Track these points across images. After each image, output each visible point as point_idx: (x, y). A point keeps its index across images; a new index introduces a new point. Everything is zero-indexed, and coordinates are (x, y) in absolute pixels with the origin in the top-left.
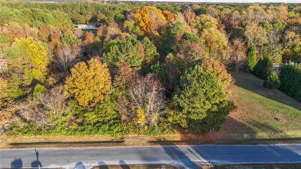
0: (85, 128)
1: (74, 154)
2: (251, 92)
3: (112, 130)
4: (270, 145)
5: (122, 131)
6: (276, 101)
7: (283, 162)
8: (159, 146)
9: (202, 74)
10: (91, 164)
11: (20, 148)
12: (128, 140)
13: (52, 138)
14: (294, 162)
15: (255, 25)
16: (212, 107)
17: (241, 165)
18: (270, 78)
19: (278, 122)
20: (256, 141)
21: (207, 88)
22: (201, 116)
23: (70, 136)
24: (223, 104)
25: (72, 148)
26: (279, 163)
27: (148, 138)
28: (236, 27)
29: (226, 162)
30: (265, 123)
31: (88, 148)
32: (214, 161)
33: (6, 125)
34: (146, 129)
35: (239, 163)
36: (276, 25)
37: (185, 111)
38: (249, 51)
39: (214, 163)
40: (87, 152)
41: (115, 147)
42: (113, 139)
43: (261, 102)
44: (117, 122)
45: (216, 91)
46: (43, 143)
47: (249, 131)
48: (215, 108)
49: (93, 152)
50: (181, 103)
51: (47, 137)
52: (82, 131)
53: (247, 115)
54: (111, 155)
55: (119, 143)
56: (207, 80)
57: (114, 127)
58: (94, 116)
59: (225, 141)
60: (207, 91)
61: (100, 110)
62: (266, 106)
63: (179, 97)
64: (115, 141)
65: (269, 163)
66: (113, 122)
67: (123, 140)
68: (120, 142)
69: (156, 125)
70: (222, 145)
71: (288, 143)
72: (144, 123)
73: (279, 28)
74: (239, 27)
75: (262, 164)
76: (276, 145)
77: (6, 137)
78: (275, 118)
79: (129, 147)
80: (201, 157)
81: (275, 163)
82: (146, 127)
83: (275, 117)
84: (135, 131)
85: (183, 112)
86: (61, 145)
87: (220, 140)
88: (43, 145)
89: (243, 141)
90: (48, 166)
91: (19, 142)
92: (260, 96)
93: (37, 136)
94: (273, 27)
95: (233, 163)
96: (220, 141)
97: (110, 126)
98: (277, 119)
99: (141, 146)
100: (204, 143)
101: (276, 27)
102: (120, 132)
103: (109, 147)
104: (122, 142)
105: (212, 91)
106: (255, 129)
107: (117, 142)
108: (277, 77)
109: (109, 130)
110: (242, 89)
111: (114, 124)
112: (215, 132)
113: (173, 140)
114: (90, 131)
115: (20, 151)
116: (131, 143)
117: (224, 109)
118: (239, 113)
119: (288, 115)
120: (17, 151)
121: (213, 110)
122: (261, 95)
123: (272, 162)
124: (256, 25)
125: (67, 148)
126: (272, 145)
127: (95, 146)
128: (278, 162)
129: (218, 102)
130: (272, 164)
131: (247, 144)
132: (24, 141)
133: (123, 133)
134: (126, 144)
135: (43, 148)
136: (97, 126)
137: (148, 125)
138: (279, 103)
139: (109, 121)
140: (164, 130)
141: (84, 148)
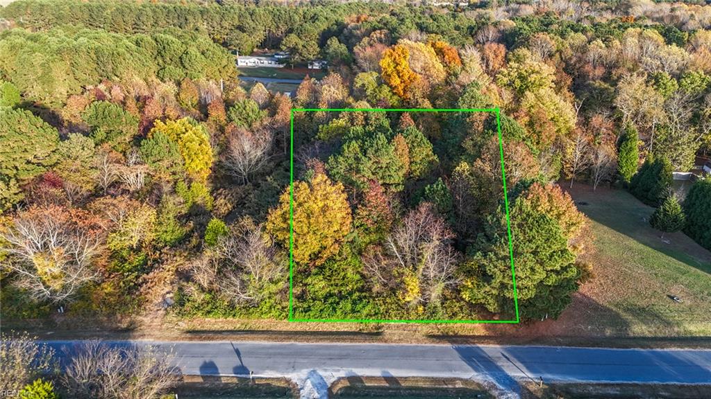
0: (309, 307)
1: (300, 353)
2: (623, 235)
3: (358, 311)
4: (654, 350)
5: (376, 314)
6: (674, 258)
7: (676, 383)
8: (448, 345)
9: (529, 215)
10: (334, 374)
11: (205, 339)
12: (389, 331)
13: (255, 322)
14: (696, 384)
15: (638, 81)
16: (546, 277)
17: (599, 385)
18: (665, 210)
19: (673, 304)
20: (628, 341)
21: (539, 241)
22: (526, 294)
23: (286, 320)
24: (567, 272)
25: (292, 342)
26: (667, 385)
27: (425, 329)
28: (597, 84)
29: (570, 379)
30: (648, 307)
31: (320, 343)
32: (549, 376)
33: (168, 296)
34: (420, 313)
35: (595, 382)
36: (686, 82)
37: (496, 282)
38: (622, 141)
39: (548, 380)
40: (321, 352)
41: (367, 344)
42: (361, 328)
43: (642, 259)
44: (365, 296)
45: (554, 248)
46: (240, 331)
47: (616, 320)
48: (553, 279)
49: (332, 352)
50: (490, 269)
51: (246, 321)
52: (306, 312)
53: (614, 288)
54: (365, 359)
55: (374, 337)
56: (539, 226)
57: (361, 306)
58: (323, 284)
59: (570, 340)
60: (538, 247)
61: (334, 274)
62: (652, 268)
63: (485, 255)
64: (365, 332)
65: (650, 383)
66: (358, 297)
67: (380, 331)
68: (376, 334)
69: (439, 304)
70: (564, 347)
71: (689, 346)
72: (417, 301)
73: (692, 89)
74: (602, 83)
75: (637, 385)
76: (665, 350)
77: (175, 319)
78: (668, 296)
79: (393, 344)
80: (525, 368)
81: (661, 383)
82: (421, 309)
83: (669, 294)
84: (401, 314)
85: (493, 285)
86: (274, 336)
87: (559, 336)
88: (242, 336)
89: (605, 340)
90: (261, 374)
91: (199, 328)
92: (641, 246)
93: (228, 319)
94: (680, 86)
95: (584, 381)
96: (560, 339)
97: (354, 303)
98: (672, 298)
99: (414, 344)
100: (529, 343)
101: (685, 86)
102: (374, 315)
103: (357, 344)
104: (378, 334)
105: (548, 249)
106: (628, 317)
107: (370, 334)
108: (679, 208)
109: (353, 311)
110: (606, 228)
111: (360, 299)
112: (549, 321)
113: (471, 334)
114: (320, 311)
115: (206, 344)
116: (396, 338)
117: (569, 280)
118: (598, 283)
119: (697, 289)
120: (200, 345)
121: (549, 282)
122: (645, 244)
123: (656, 382)
124: (641, 80)
125: (285, 343)
126: (659, 350)
127: (332, 340)
128: (667, 383)
129: (559, 268)
130: (655, 385)
131: (610, 347)
132: (207, 327)
133: (379, 318)
134: (386, 338)
135: (244, 342)
136: (331, 303)
137: (424, 304)
138: (680, 262)
139: (351, 293)
140: (453, 314)
141: (315, 343)
